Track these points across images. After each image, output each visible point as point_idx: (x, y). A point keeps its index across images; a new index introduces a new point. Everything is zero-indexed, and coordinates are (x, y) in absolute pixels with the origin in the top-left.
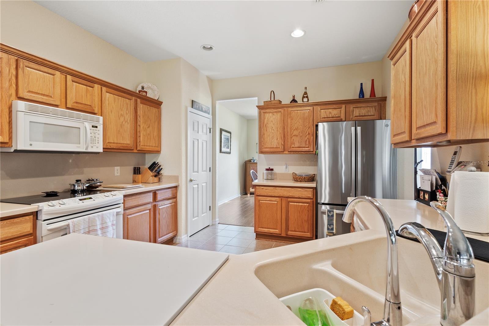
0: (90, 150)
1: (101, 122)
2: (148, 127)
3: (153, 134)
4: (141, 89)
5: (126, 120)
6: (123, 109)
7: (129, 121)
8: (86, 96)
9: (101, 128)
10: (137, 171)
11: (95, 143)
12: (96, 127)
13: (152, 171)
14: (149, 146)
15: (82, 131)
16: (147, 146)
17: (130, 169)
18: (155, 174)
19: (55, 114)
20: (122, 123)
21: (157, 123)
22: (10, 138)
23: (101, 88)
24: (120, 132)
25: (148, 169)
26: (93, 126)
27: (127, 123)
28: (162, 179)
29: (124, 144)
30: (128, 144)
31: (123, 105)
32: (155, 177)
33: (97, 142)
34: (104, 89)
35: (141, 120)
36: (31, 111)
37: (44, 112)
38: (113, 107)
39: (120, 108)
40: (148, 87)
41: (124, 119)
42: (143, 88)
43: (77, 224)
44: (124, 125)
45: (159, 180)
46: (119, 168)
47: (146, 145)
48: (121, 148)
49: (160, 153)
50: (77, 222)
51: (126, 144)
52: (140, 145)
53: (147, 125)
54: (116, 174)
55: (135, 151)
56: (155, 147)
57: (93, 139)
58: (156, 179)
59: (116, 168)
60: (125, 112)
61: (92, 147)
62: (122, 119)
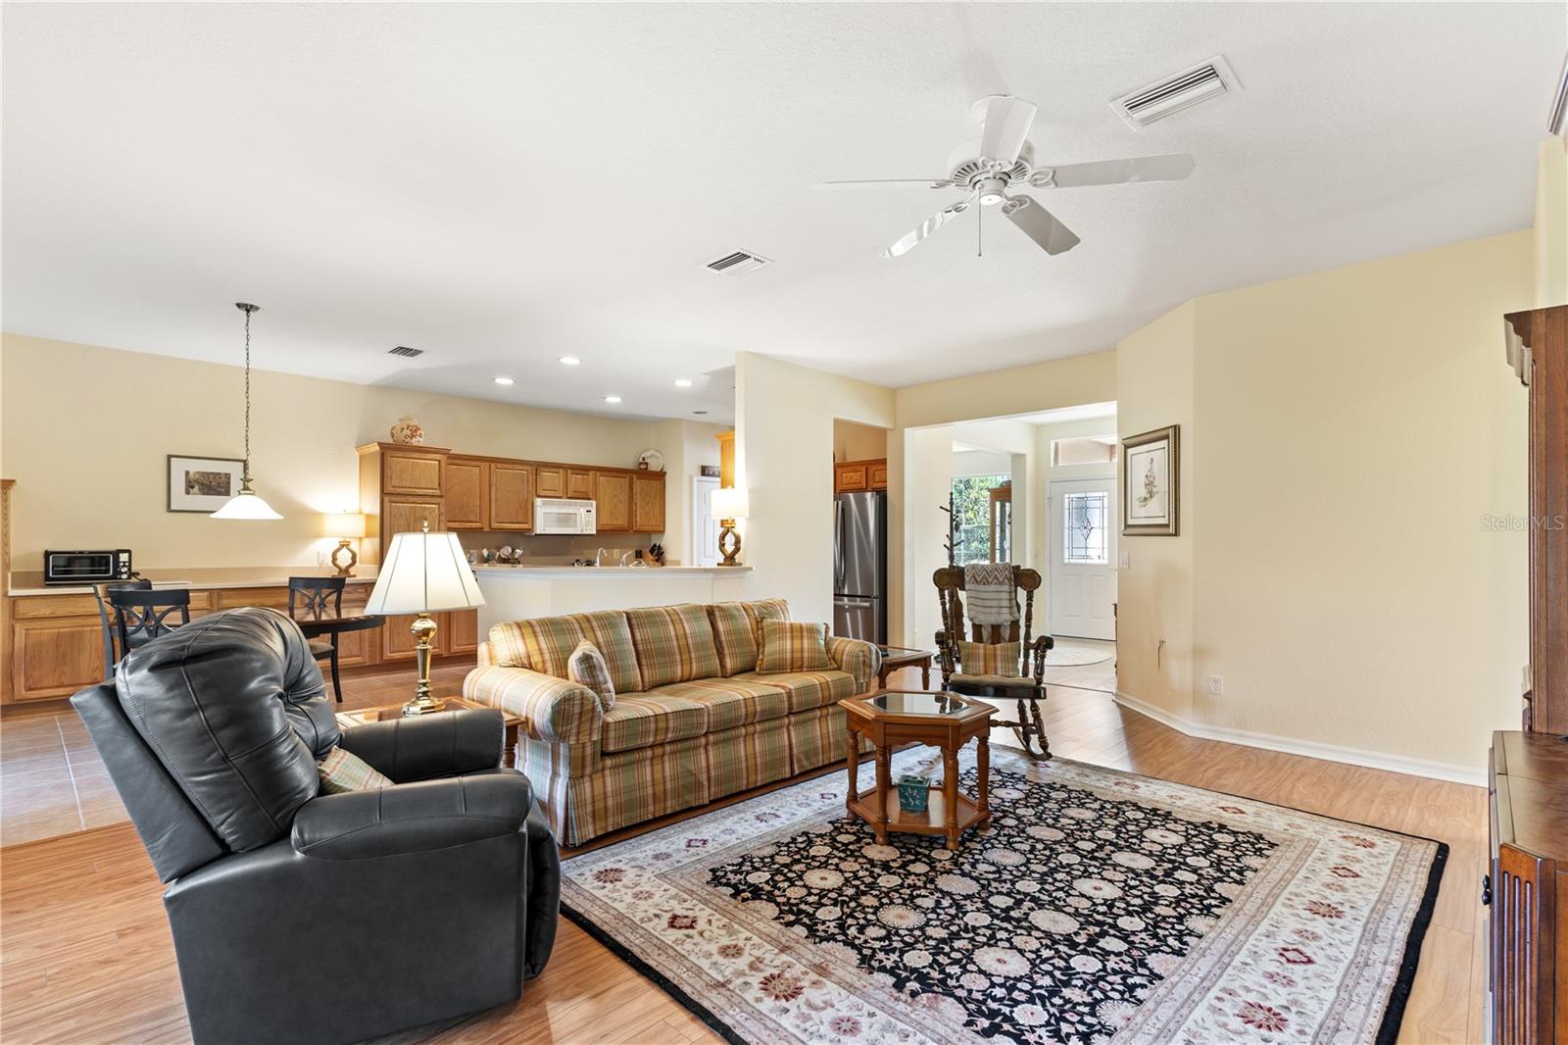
0: (585, 532)
1: (594, 506)
2: (647, 505)
3: (655, 511)
4: (640, 463)
5: (620, 500)
6: (617, 490)
7: (623, 501)
8: (584, 484)
9: (594, 512)
10: (639, 555)
11: (589, 526)
12: (590, 511)
13: (652, 554)
14: (650, 525)
15: (578, 516)
16: (646, 525)
17: (631, 552)
18: (657, 557)
19: (559, 504)
20: (616, 503)
21: (658, 498)
22: (533, 526)
23: (595, 474)
24: (614, 513)
25: (651, 552)
26: (587, 511)
27: (621, 503)
28: (666, 564)
29: (618, 525)
30: (622, 525)
31: (617, 486)
32: (657, 561)
33: (591, 524)
34: (598, 474)
35: (638, 498)
36: (544, 504)
37: (553, 504)
38: (607, 490)
39: (615, 490)
40: (651, 457)
41: (618, 499)
42: (644, 459)
44: (618, 505)
46: (618, 550)
47: (644, 524)
48: (616, 529)
49: (665, 533)
51: (620, 525)
52: (636, 525)
53: (645, 502)
54: (615, 557)
55: (631, 532)
56: (656, 526)
57: (587, 522)
58: (659, 564)
59: (615, 549)
60: (619, 492)
61: (586, 530)
62: (616, 500)
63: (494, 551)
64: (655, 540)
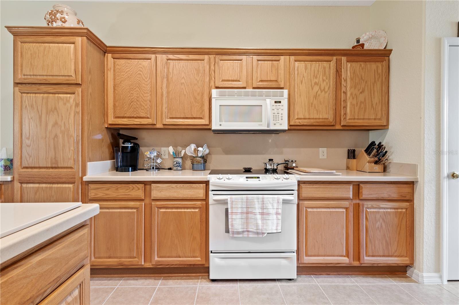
0: (272, 127)
1: (286, 96)
2: (361, 93)
3: (372, 101)
4: (356, 44)
5: (322, 88)
6: (318, 76)
7: (326, 89)
8: (272, 71)
9: (285, 102)
10: (352, 154)
11: (278, 120)
12: (280, 102)
13: (369, 154)
14: (364, 119)
15: (266, 109)
16: (358, 119)
18: (376, 159)
20: (317, 93)
22: (210, 120)
23: (290, 58)
24: (313, 105)
25: (364, 152)
26: (276, 102)
27: (323, 93)
28: (390, 168)
29: (319, 119)
30: (325, 119)
31: (318, 71)
32: (375, 164)
33: (280, 118)
34: (292, 58)
35: (348, 85)
37: (230, 96)
38: (303, 77)
39: (314, 76)
40: (370, 38)
41: (320, 88)
42: (358, 41)
43: (236, 202)
44: (319, 95)
45: (385, 170)
46: (325, 149)
47: (356, 117)
48: (315, 124)
49: (388, 129)
50: (235, 199)
51: (322, 119)
52: (345, 118)
53: (359, 90)
54: (321, 157)
55: (338, 127)
56: (375, 119)
57: (276, 115)
58: (378, 168)
59: (321, 149)
60: (321, 79)
61: (275, 124)
62: (316, 88)
63: (179, 148)
64: (373, 137)
